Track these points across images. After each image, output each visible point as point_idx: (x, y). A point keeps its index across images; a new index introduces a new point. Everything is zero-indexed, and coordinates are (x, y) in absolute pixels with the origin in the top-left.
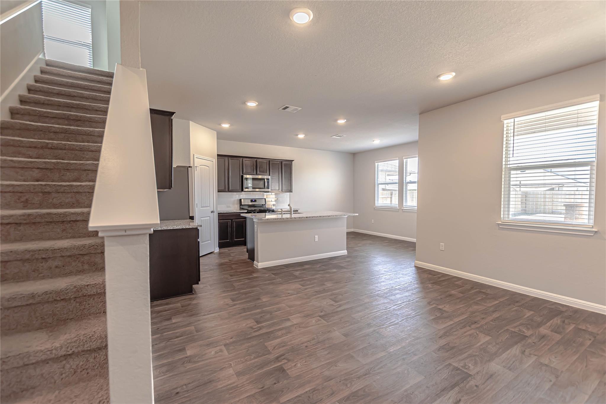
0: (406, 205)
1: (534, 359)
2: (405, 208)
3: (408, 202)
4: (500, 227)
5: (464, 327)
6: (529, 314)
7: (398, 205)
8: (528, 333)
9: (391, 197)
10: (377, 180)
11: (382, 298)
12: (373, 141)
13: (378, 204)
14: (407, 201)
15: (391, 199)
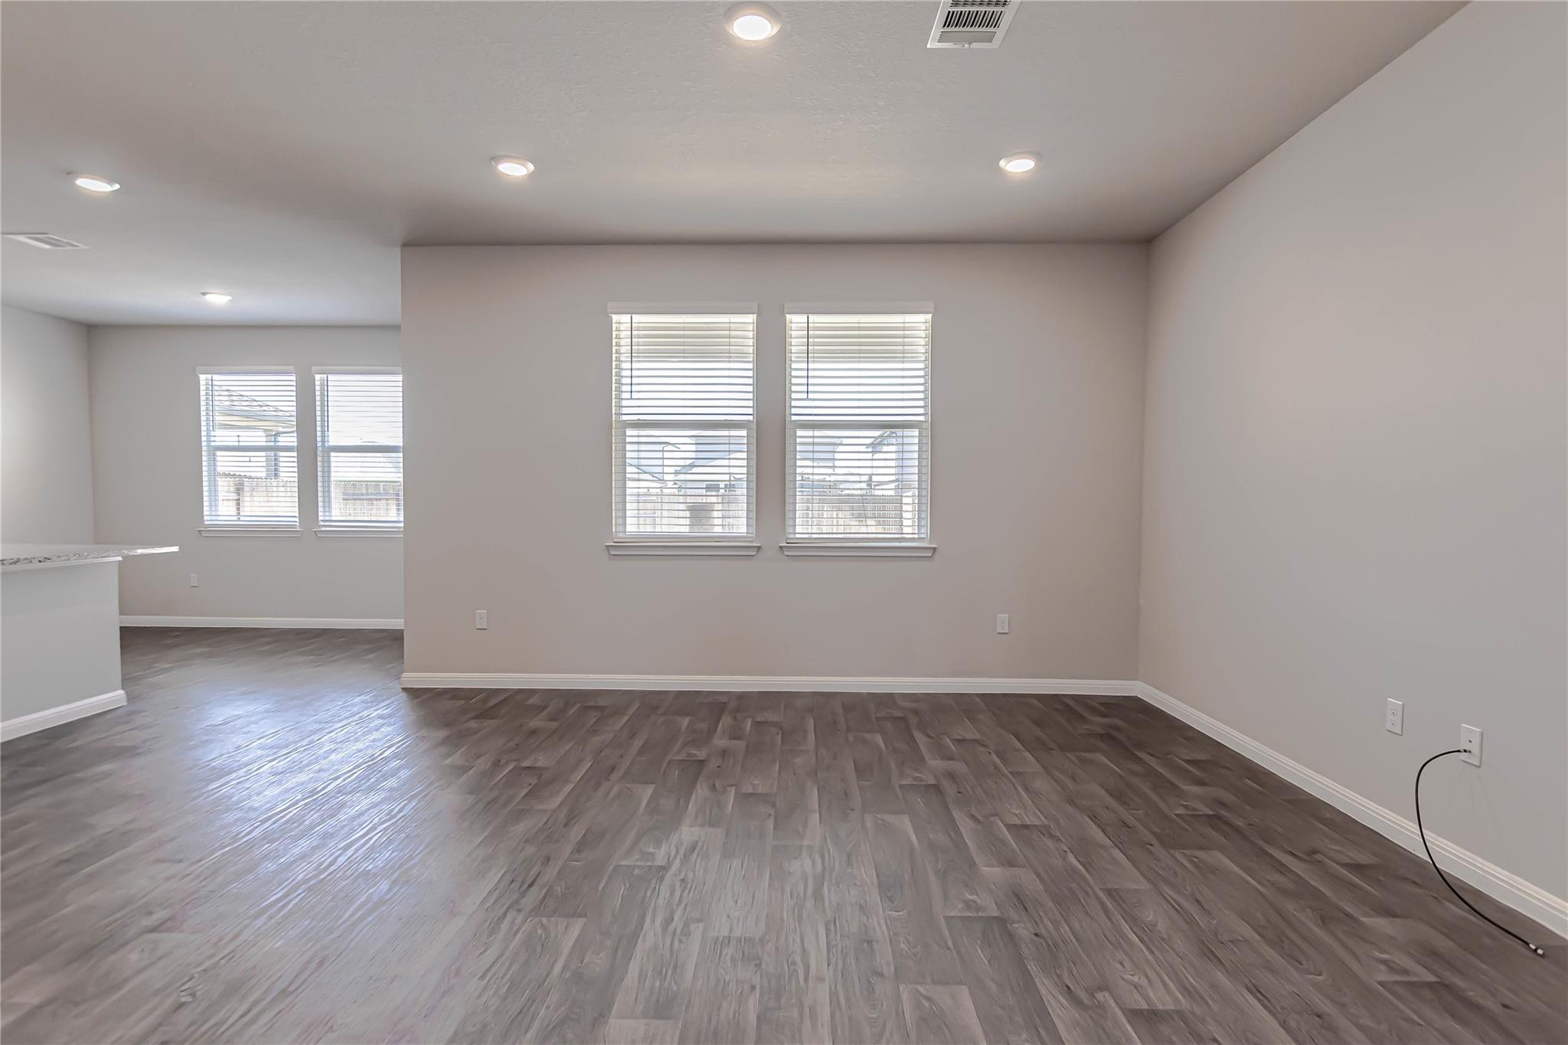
0: (327, 518)
1: (732, 791)
2: (323, 529)
3: (333, 511)
4: (612, 553)
5: (598, 785)
6: (685, 722)
7: (297, 520)
8: (701, 754)
9: (239, 500)
10: (208, 435)
11: (358, 795)
12: (204, 294)
13: (214, 518)
14: (330, 507)
15: (238, 504)
